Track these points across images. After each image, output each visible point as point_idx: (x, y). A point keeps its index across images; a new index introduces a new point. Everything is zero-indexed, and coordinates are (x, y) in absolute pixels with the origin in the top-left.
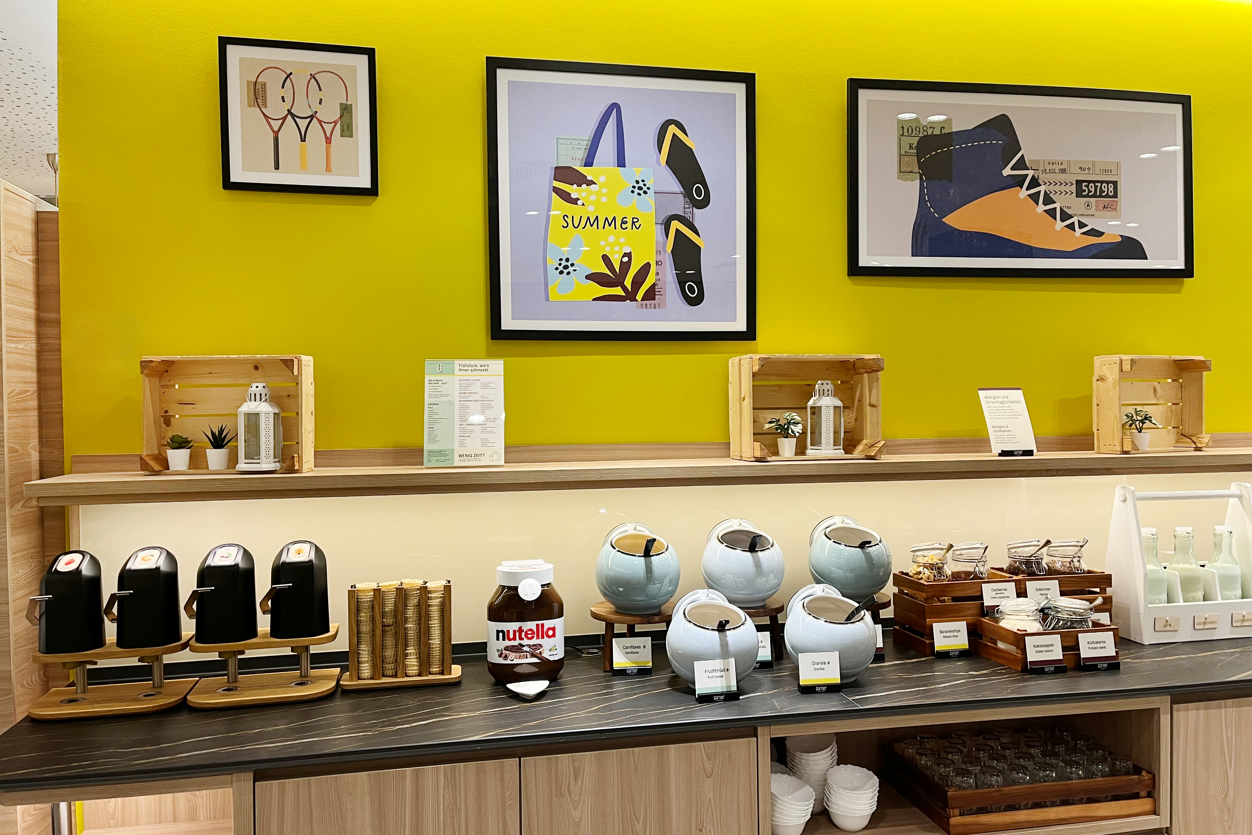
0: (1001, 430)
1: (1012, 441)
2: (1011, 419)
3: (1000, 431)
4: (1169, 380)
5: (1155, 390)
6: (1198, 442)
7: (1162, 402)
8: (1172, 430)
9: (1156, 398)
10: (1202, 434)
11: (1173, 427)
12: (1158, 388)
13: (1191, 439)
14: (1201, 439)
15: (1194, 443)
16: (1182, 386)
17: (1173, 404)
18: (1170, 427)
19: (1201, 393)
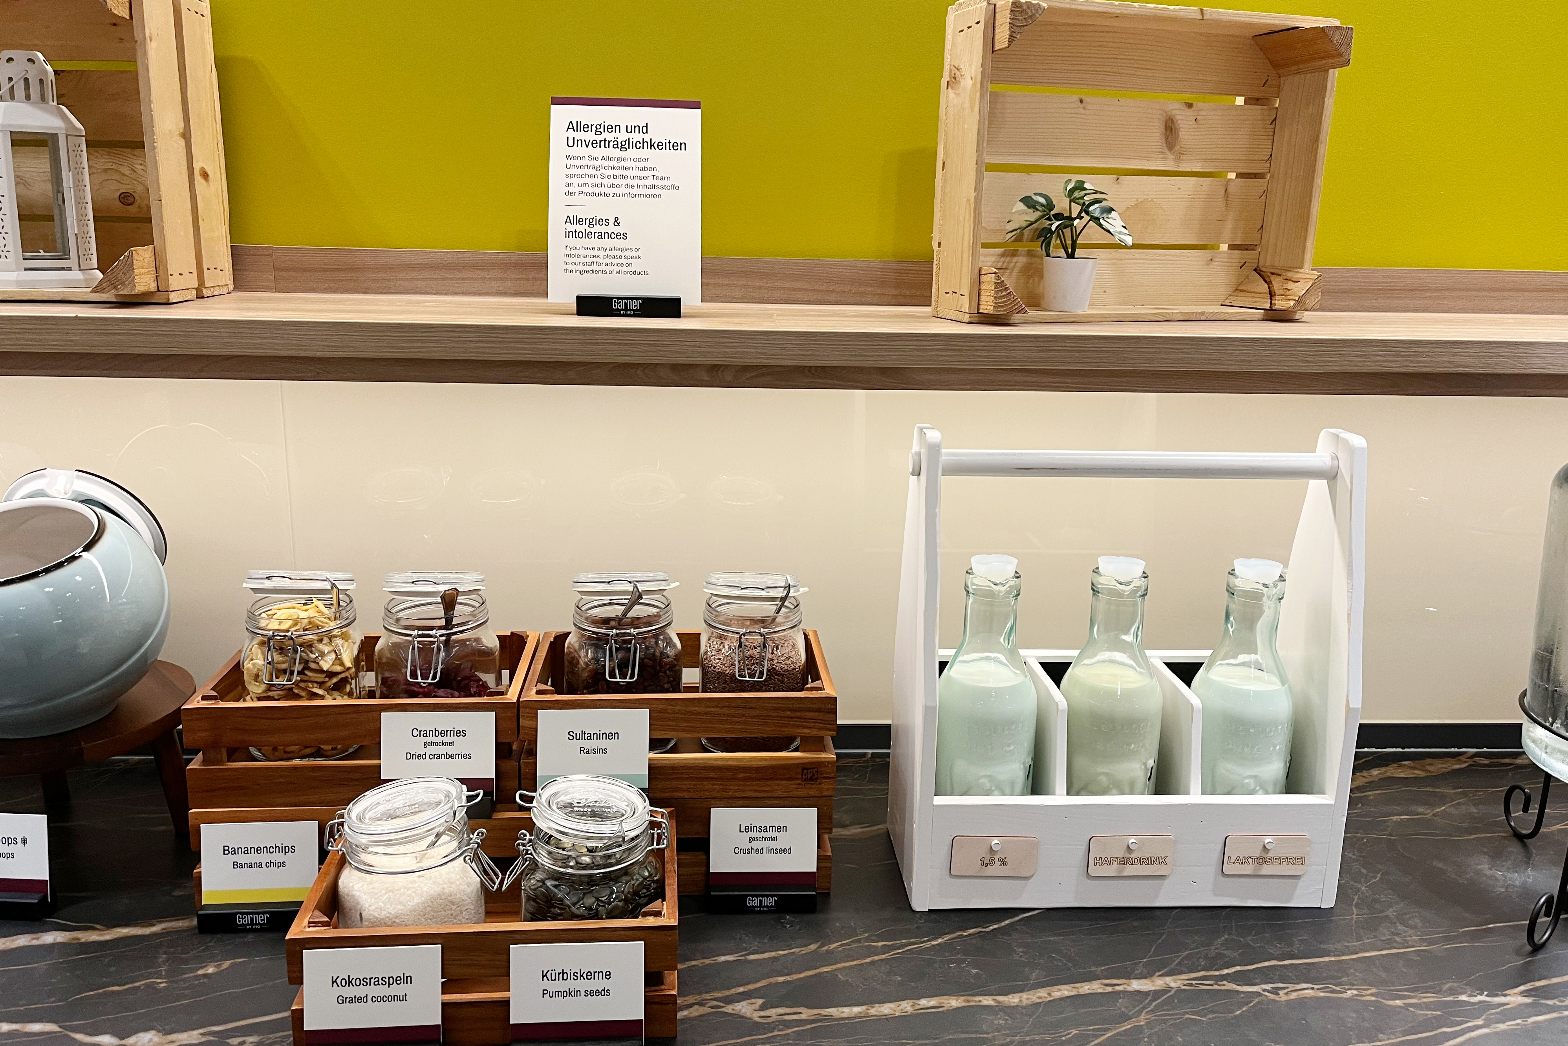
0: (592, 230)
1: (624, 269)
2: (638, 199)
3: (589, 235)
4: (1238, 98)
5: (1170, 128)
6: (1281, 292)
7: (1197, 167)
8: (1226, 255)
9: (1173, 154)
10: (1301, 268)
11: (1232, 247)
12: (1184, 120)
13: (1269, 283)
14: (1291, 285)
15: (1272, 295)
16: (1275, 119)
17: (1239, 175)
18: (1224, 247)
19: (1315, 140)
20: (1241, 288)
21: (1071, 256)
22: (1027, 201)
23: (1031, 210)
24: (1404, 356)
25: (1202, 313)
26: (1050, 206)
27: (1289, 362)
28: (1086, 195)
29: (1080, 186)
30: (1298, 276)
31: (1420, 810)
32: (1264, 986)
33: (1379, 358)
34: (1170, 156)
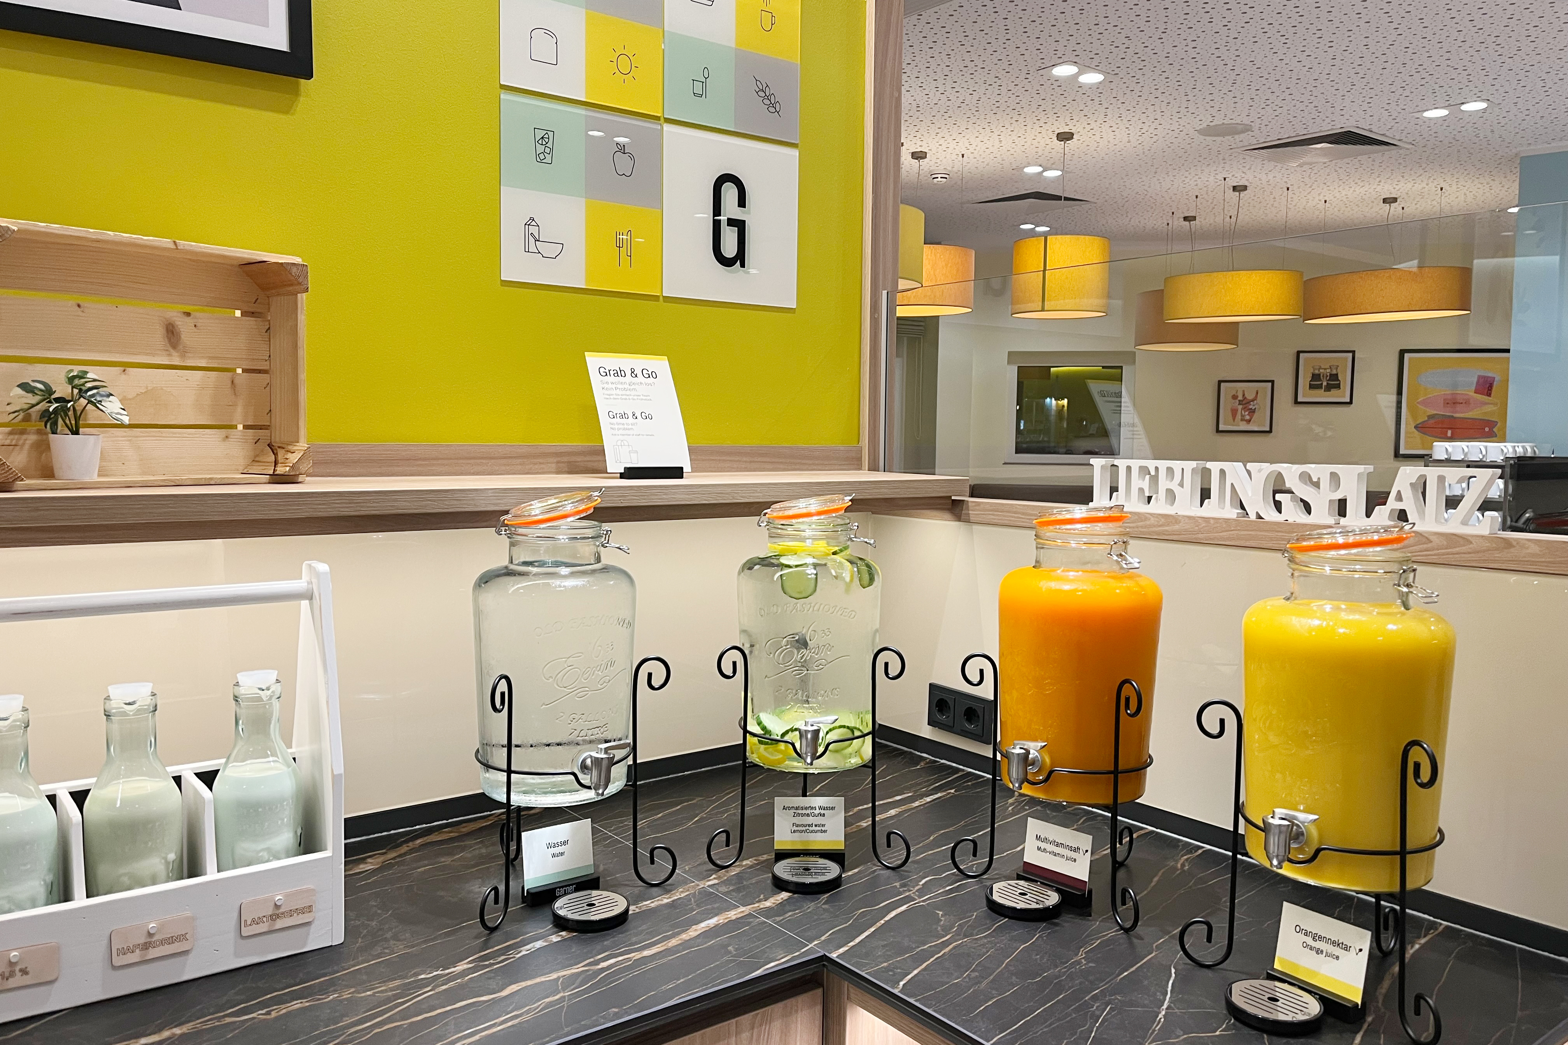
4: (236, 311)
5: (172, 333)
6: (282, 461)
7: (203, 363)
8: (240, 433)
9: (177, 352)
10: (298, 442)
11: (246, 427)
12: (184, 326)
13: (275, 454)
14: (289, 455)
15: (276, 463)
16: (269, 328)
17: (244, 371)
18: (240, 427)
19: (295, 346)
20: (257, 459)
21: (76, 432)
22: (24, 386)
23: (30, 395)
24: (357, 503)
25: (211, 479)
26: (49, 391)
27: (263, 511)
28: (86, 382)
29: (82, 375)
30: (295, 448)
31: (443, 860)
32: (260, 1012)
33: (337, 505)
34: (174, 353)
